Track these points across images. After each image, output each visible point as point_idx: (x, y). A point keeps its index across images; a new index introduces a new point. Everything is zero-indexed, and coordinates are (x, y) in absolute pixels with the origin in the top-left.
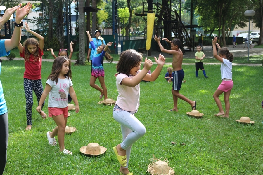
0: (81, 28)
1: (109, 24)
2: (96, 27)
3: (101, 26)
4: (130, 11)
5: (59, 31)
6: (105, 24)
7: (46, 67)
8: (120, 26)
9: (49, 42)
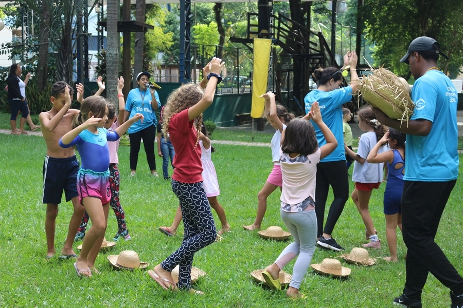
0: (112, 66)
1: (172, 58)
2: (142, 64)
3: (153, 62)
4: (221, 31)
5: (63, 72)
6: (163, 57)
7: (35, 148)
8: (197, 63)
9: (38, 96)
